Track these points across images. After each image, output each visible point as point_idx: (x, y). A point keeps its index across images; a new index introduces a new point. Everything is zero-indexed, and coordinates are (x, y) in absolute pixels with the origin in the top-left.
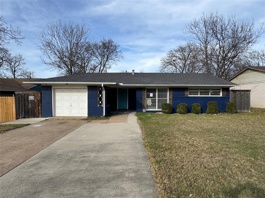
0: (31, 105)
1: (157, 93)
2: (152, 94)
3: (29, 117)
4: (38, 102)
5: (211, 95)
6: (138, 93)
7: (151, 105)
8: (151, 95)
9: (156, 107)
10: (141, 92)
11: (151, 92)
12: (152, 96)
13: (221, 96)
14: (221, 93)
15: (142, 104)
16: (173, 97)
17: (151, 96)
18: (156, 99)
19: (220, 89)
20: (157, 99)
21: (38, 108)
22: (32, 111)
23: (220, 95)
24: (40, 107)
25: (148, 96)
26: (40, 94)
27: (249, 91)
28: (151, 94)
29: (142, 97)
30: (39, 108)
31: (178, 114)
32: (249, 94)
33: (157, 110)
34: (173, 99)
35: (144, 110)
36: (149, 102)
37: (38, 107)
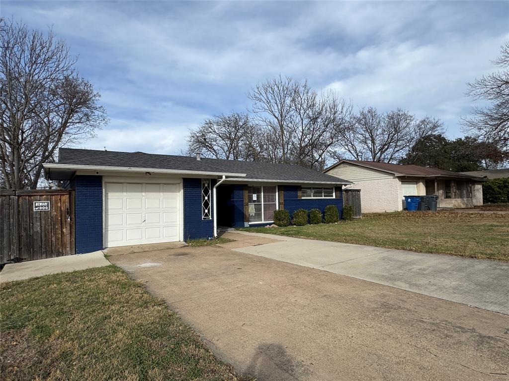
0: (39, 224)
1: (262, 193)
2: (256, 195)
3: (33, 256)
4: (61, 216)
5: (324, 197)
6: (236, 192)
7: (254, 215)
8: (255, 197)
9: (261, 218)
10: (241, 192)
11: (255, 193)
12: (256, 199)
13: (334, 197)
14: (334, 194)
15: (243, 213)
16: (285, 200)
17: (254, 199)
18: (261, 204)
19: (332, 189)
20: (263, 203)
21: (62, 231)
22: (43, 239)
23: (332, 196)
24: (68, 227)
25: (250, 200)
26: (68, 196)
27: (359, 191)
28: (254, 195)
29: (243, 201)
30: (64, 230)
31: (295, 226)
32: (360, 194)
33: (263, 222)
34: (285, 203)
35: (246, 224)
36: (251, 209)
37: (62, 227)
